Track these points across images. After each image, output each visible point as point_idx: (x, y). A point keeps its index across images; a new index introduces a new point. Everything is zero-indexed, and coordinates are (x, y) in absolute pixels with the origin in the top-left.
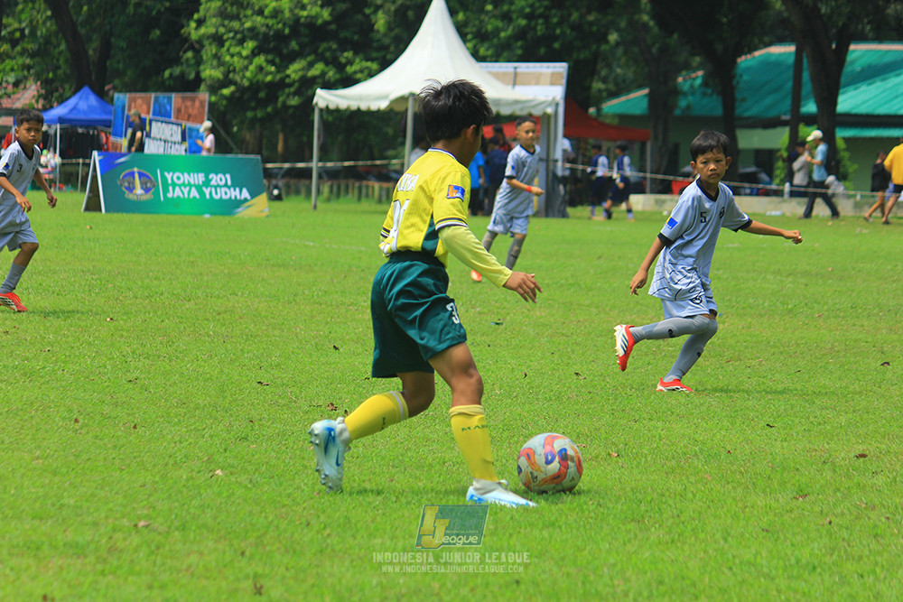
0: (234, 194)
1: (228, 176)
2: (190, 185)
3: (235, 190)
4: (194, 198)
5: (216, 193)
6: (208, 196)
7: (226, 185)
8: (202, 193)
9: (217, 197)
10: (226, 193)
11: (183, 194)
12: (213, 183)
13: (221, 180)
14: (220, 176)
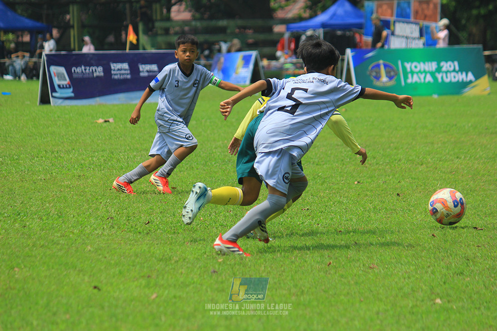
0: (461, 77)
1: (456, 63)
2: (425, 72)
3: (462, 74)
4: (429, 82)
5: (447, 77)
6: (440, 80)
7: (454, 70)
8: (435, 78)
9: (447, 80)
10: (455, 77)
11: (420, 79)
12: (444, 69)
13: (450, 66)
14: (450, 63)
